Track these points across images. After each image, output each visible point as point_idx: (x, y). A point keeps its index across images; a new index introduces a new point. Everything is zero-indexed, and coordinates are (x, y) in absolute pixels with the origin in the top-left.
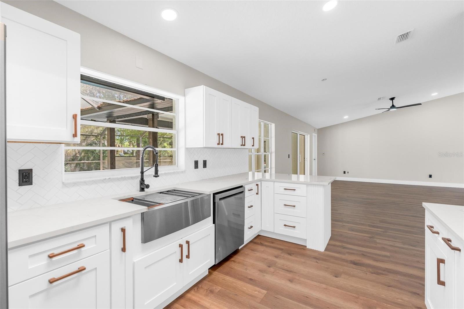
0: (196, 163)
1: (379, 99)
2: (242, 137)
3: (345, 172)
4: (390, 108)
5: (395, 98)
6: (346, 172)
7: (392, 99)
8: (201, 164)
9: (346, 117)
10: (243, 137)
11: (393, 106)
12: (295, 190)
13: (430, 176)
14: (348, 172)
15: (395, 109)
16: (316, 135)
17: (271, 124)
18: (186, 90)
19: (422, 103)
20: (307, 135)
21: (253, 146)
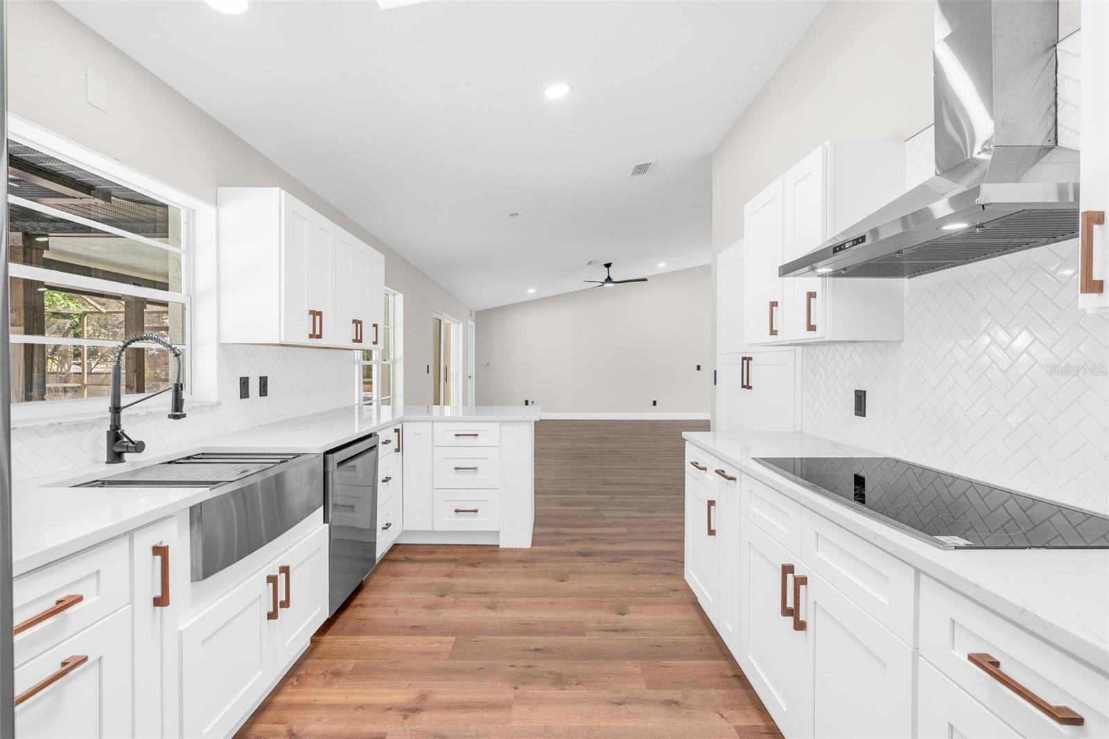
0: (244, 382)
1: (590, 263)
2: (354, 321)
3: (527, 403)
4: (604, 281)
5: (612, 265)
6: (530, 403)
7: (608, 266)
8: (254, 387)
9: (531, 291)
10: (357, 322)
11: (609, 279)
12: (476, 435)
13: (655, 403)
14: (533, 402)
15: (612, 285)
16: (474, 324)
17: (394, 295)
18: (221, 190)
19: (649, 277)
20: (458, 323)
21: (375, 343)
